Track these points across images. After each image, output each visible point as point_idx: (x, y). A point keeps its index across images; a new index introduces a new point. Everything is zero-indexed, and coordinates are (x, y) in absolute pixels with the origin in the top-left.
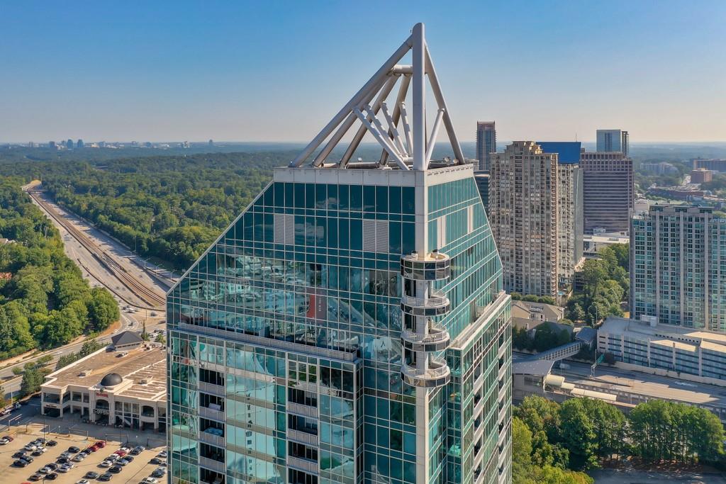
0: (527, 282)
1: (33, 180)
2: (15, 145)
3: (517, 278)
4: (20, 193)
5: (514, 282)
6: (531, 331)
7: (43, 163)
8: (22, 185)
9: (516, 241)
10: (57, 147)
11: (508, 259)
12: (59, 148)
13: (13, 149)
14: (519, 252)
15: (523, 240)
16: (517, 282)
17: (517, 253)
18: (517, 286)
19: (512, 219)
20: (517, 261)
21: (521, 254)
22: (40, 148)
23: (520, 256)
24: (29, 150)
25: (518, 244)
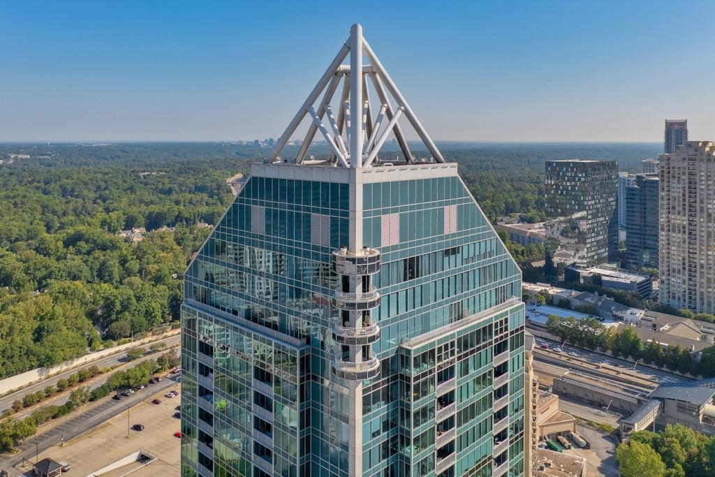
0: (702, 299)
1: (237, 173)
2: (228, 143)
3: (690, 293)
4: (223, 184)
5: (687, 298)
6: (697, 353)
7: (247, 159)
8: (228, 177)
9: (689, 252)
10: (260, 145)
11: (679, 272)
12: (262, 146)
13: (226, 146)
14: (693, 265)
15: (697, 251)
16: (690, 298)
17: (690, 266)
18: (690, 302)
19: (684, 227)
20: (690, 275)
21: (695, 267)
22: (247, 146)
23: (693, 269)
24: (238, 147)
25: (691, 255)
